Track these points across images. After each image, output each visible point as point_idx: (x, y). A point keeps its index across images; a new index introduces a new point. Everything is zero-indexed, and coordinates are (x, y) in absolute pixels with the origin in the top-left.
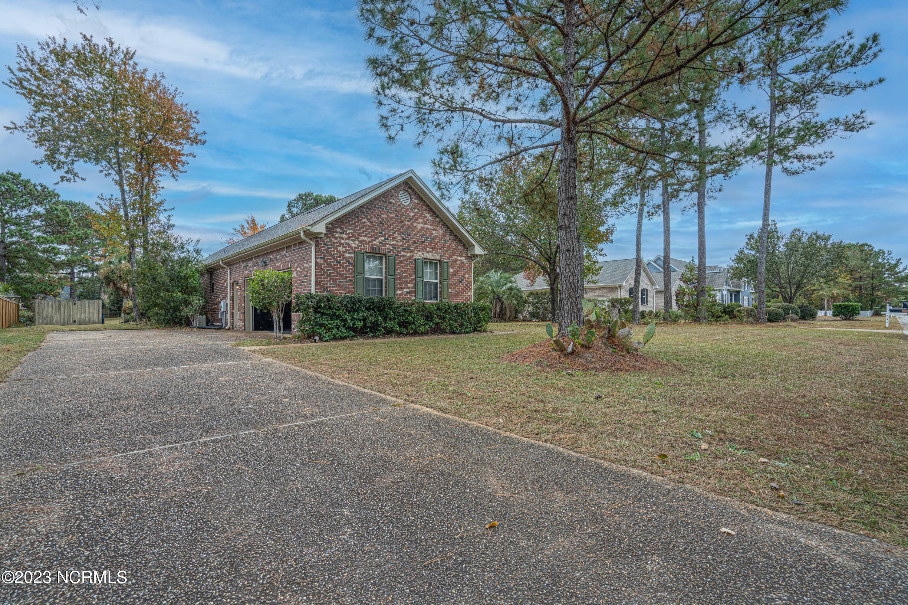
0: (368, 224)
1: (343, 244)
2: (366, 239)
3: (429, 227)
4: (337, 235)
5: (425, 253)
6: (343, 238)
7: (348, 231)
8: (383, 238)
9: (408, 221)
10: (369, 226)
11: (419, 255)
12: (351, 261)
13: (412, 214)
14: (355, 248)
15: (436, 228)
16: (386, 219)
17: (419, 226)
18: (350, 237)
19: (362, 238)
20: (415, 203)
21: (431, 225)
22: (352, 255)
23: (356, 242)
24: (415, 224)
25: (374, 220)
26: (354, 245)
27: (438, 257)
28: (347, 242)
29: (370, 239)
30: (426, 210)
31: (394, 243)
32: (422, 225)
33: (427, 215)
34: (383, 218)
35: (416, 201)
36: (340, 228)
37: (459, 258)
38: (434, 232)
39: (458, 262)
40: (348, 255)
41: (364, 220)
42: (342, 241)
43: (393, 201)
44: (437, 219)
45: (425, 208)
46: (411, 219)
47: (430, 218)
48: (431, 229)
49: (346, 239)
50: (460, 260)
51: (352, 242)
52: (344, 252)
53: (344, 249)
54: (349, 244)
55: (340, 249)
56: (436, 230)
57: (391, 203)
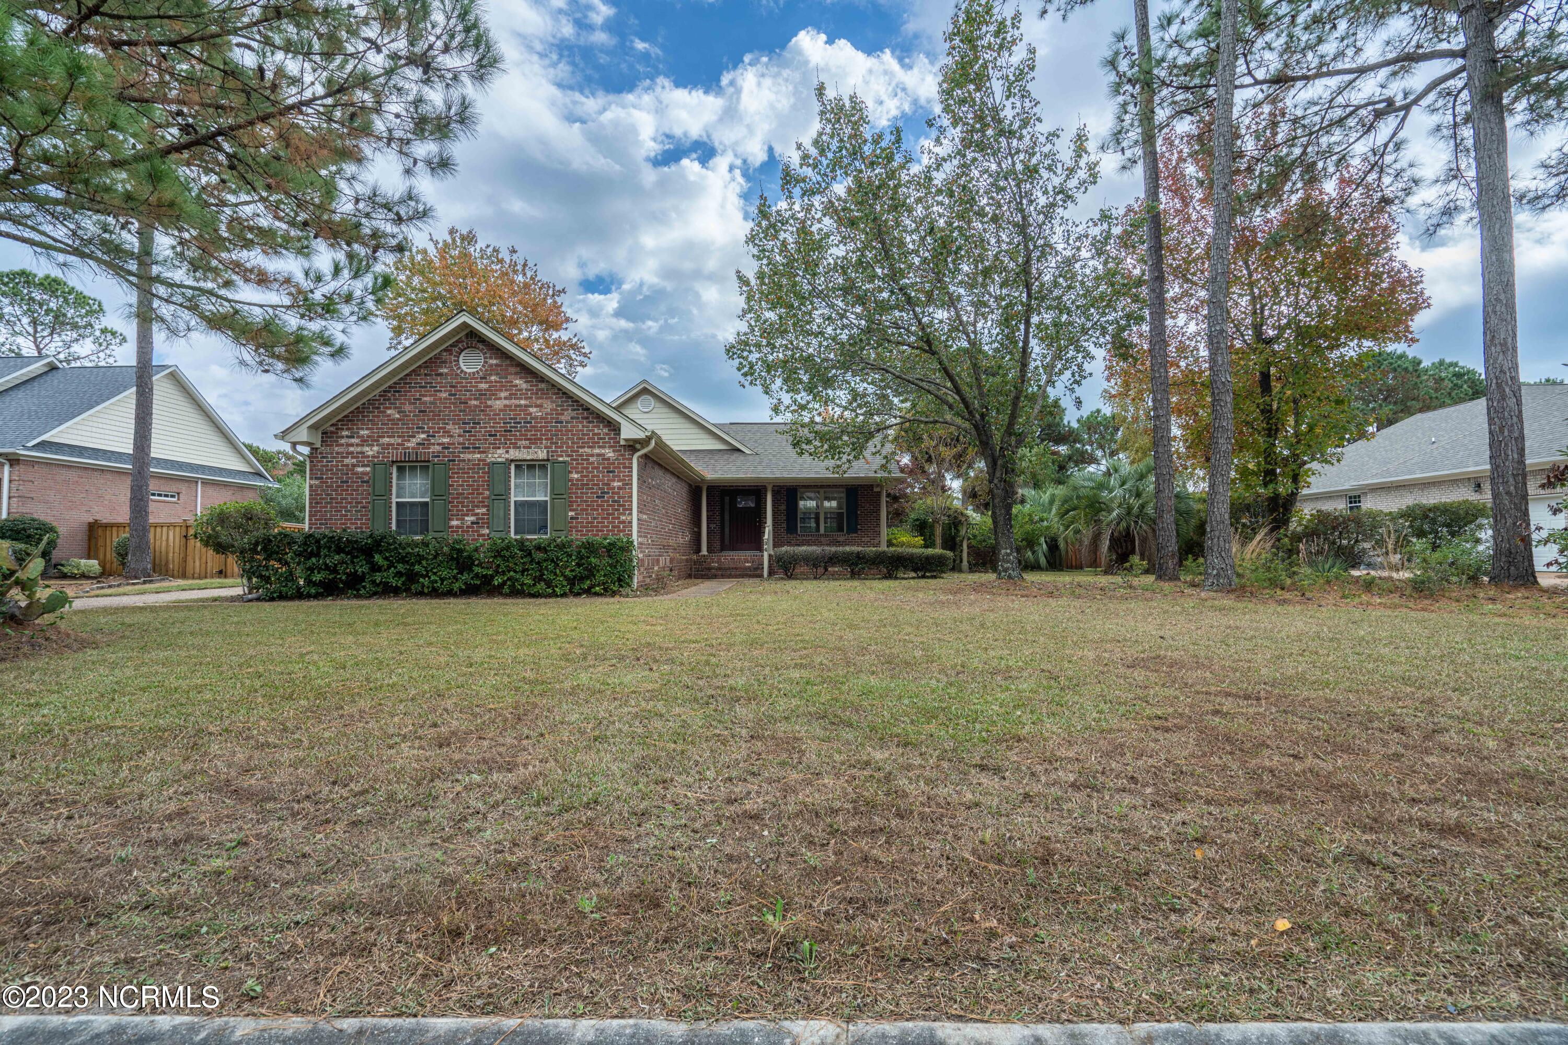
0: (397, 416)
1: (352, 453)
2: (392, 441)
3: (523, 402)
4: (343, 441)
5: (512, 451)
6: (352, 445)
7: (362, 432)
8: (423, 436)
9: (475, 399)
10: (399, 420)
11: (499, 455)
12: (366, 478)
13: (483, 386)
14: (373, 457)
15: (539, 402)
16: (431, 403)
17: (498, 404)
18: (364, 441)
19: (386, 440)
20: (491, 366)
21: (526, 399)
22: (368, 469)
23: (375, 448)
24: (489, 403)
25: (407, 407)
26: (371, 453)
27: (542, 454)
28: (359, 449)
29: (400, 440)
30: (516, 374)
31: (446, 440)
32: (507, 402)
33: (517, 382)
34: (425, 403)
35: (494, 362)
36: (348, 429)
37: (597, 451)
38: (533, 410)
39: (591, 459)
40: (360, 469)
41: (389, 412)
42: (351, 449)
43: (446, 370)
44: (542, 386)
45: (513, 370)
46: (481, 395)
47: (524, 386)
48: (526, 406)
49: (357, 445)
50: (598, 455)
51: (366, 449)
52: (354, 466)
53: (354, 461)
54: (363, 453)
55: (347, 461)
56: (540, 406)
57: (441, 374)
